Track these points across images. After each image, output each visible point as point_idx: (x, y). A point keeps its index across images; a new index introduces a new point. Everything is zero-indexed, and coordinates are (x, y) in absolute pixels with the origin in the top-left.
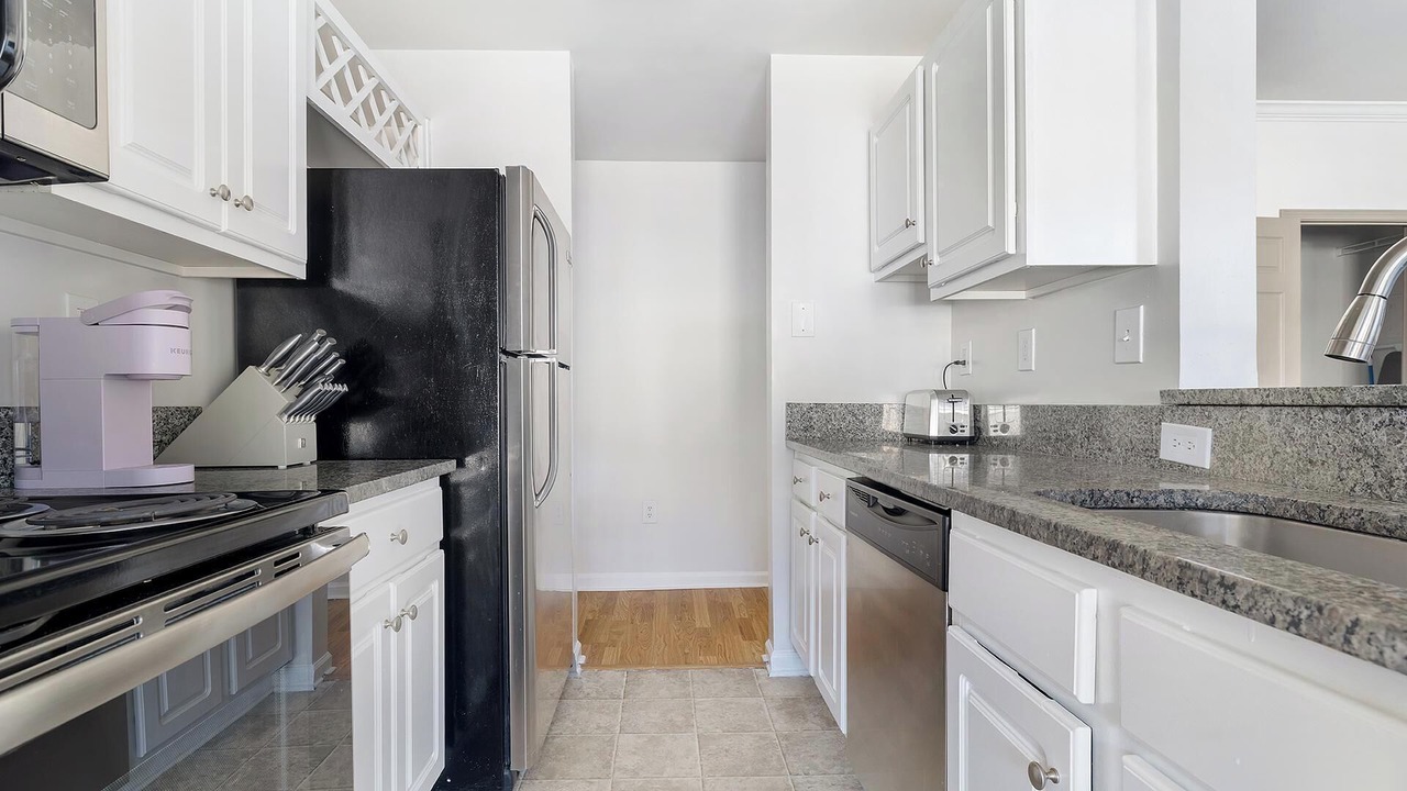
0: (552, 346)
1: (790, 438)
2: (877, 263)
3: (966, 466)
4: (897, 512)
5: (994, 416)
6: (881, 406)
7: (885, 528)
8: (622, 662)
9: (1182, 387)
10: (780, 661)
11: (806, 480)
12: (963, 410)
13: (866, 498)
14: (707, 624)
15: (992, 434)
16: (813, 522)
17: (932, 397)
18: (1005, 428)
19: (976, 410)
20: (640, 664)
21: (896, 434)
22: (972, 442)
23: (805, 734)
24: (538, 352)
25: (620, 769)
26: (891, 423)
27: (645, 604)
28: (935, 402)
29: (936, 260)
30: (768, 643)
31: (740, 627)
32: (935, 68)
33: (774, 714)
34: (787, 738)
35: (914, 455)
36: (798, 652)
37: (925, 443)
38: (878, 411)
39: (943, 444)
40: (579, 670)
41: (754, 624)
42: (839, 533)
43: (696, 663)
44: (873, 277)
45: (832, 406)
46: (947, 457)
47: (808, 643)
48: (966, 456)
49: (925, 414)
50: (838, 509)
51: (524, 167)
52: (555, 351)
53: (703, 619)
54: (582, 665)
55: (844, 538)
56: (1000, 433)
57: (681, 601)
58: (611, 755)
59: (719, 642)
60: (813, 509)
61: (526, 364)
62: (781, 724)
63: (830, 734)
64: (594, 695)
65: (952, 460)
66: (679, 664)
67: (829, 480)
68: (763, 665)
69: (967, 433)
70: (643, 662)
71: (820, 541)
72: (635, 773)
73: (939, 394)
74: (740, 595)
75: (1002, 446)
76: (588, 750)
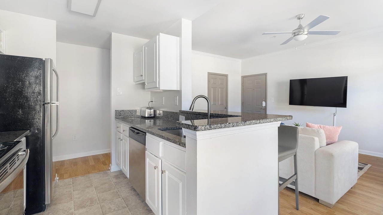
0: (57, 101)
1: (116, 118)
2: (135, 81)
3: (153, 122)
4: (138, 133)
5: (158, 112)
6: (136, 110)
7: (136, 136)
8: (70, 176)
9: (182, 110)
10: (114, 168)
11: (120, 127)
12: (152, 111)
13: (133, 131)
14: (94, 164)
15: (158, 116)
16: (122, 136)
17: (146, 109)
18: (160, 114)
19: (155, 111)
20: (76, 176)
21: (139, 116)
22: (154, 117)
23: (120, 181)
24: (53, 102)
25: (75, 198)
26: (138, 114)
27: (74, 162)
28: (147, 110)
29: (146, 84)
30: (110, 165)
31: (103, 163)
32: (146, 48)
33: (113, 179)
34: (116, 183)
35: (143, 120)
36: (118, 165)
37: (145, 118)
38: (136, 111)
39: (148, 118)
40: (57, 181)
41: (106, 162)
42: (127, 138)
43: (92, 173)
44: (134, 83)
45: (126, 111)
46: (149, 120)
47: (120, 162)
48: (153, 120)
49: (145, 112)
50: (127, 133)
51: (50, 59)
52: (58, 102)
53: (92, 163)
54: (58, 180)
55: (128, 139)
56: (159, 115)
57: (85, 160)
58: (72, 196)
59: (97, 167)
60: (122, 133)
61: (50, 105)
62: (114, 180)
63: (125, 180)
64: (63, 185)
65: (150, 121)
66: (87, 174)
67: (125, 127)
68: (109, 170)
69: (153, 116)
70: (76, 175)
71: (123, 140)
72: (79, 198)
73: (148, 108)
74: (102, 156)
75: (158, 118)
76: (65, 197)
